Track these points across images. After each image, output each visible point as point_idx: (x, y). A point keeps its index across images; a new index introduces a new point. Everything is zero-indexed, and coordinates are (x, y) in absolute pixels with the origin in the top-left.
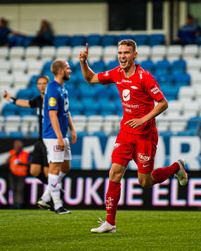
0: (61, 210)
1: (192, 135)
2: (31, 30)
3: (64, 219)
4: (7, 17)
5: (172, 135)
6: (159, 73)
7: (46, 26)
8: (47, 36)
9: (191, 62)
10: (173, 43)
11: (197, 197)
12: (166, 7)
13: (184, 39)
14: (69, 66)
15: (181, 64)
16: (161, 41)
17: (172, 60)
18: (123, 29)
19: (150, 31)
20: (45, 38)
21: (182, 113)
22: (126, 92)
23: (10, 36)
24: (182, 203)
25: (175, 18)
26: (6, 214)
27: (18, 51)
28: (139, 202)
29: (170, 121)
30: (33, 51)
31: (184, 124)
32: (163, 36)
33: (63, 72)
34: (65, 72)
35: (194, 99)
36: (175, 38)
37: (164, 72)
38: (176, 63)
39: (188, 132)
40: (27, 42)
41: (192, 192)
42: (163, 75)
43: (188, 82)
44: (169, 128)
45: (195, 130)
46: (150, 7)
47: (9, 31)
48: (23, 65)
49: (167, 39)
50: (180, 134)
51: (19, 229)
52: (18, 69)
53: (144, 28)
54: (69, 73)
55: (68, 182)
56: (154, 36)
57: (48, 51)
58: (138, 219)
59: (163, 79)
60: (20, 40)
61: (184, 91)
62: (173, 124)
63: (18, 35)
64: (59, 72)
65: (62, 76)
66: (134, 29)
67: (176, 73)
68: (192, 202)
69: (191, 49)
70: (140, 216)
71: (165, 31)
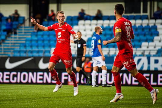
0: (105, 86)
1: (159, 56)
2: (93, 13)
3: (107, 90)
4: (84, 8)
5: (151, 56)
6: (145, 31)
7: (99, 12)
8: (100, 16)
9: (159, 26)
10: (151, 18)
11: (161, 82)
12: (149, 4)
13: (156, 17)
14: (101, 28)
15: (155, 27)
16: (146, 18)
17: (151, 25)
18: (131, 13)
19: (142, 14)
20: (99, 17)
21: (155, 47)
22: (59, 34)
23: (85, 16)
24: (155, 84)
25: (152, 8)
26: (83, 87)
27: (88, 22)
28: (137, 83)
29: (150, 50)
30: (94, 22)
31: (156, 52)
32: (147, 16)
33: (99, 31)
34: (100, 31)
35: (160, 41)
36: (152, 16)
37: (148, 30)
38: (152, 27)
39: (158, 55)
40: (92, 18)
41: (159, 79)
42: (147, 32)
43: (158, 35)
44: (150, 53)
45: (160, 54)
46: (142, 4)
47: (85, 14)
48: (90, 27)
49: (149, 17)
50: (154, 56)
51: (88, 93)
52: (88, 29)
53: (140, 12)
54: (102, 31)
55: (108, 74)
56: (143, 16)
57: (100, 22)
58: (137, 90)
59: (147, 33)
60: (89, 17)
61: (156, 38)
62: (151, 51)
63: (88, 16)
64: (98, 31)
65: (99, 32)
66: (135, 13)
67: (153, 31)
68: (159, 83)
69: (159, 21)
70: (138, 89)
71: (148, 14)
